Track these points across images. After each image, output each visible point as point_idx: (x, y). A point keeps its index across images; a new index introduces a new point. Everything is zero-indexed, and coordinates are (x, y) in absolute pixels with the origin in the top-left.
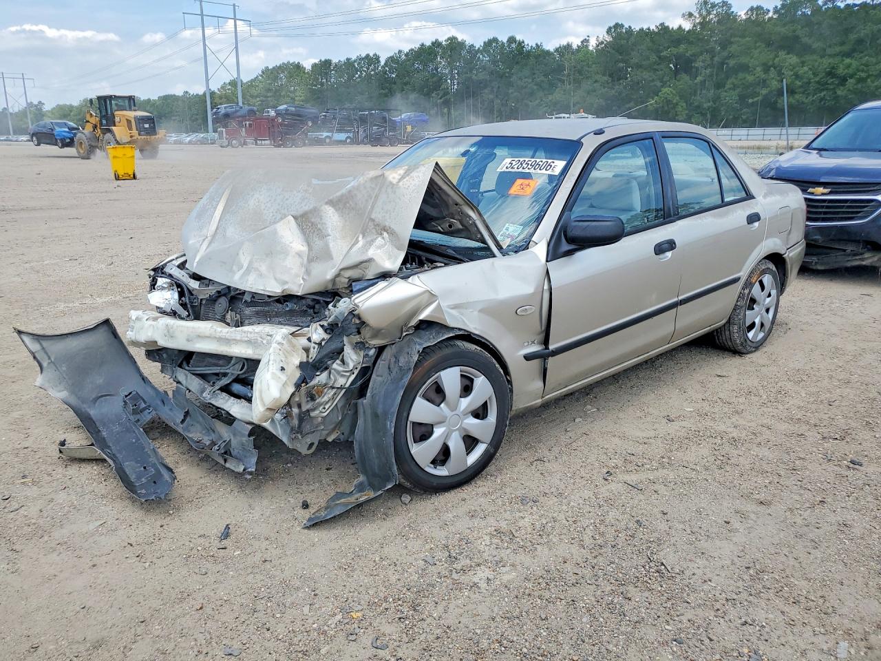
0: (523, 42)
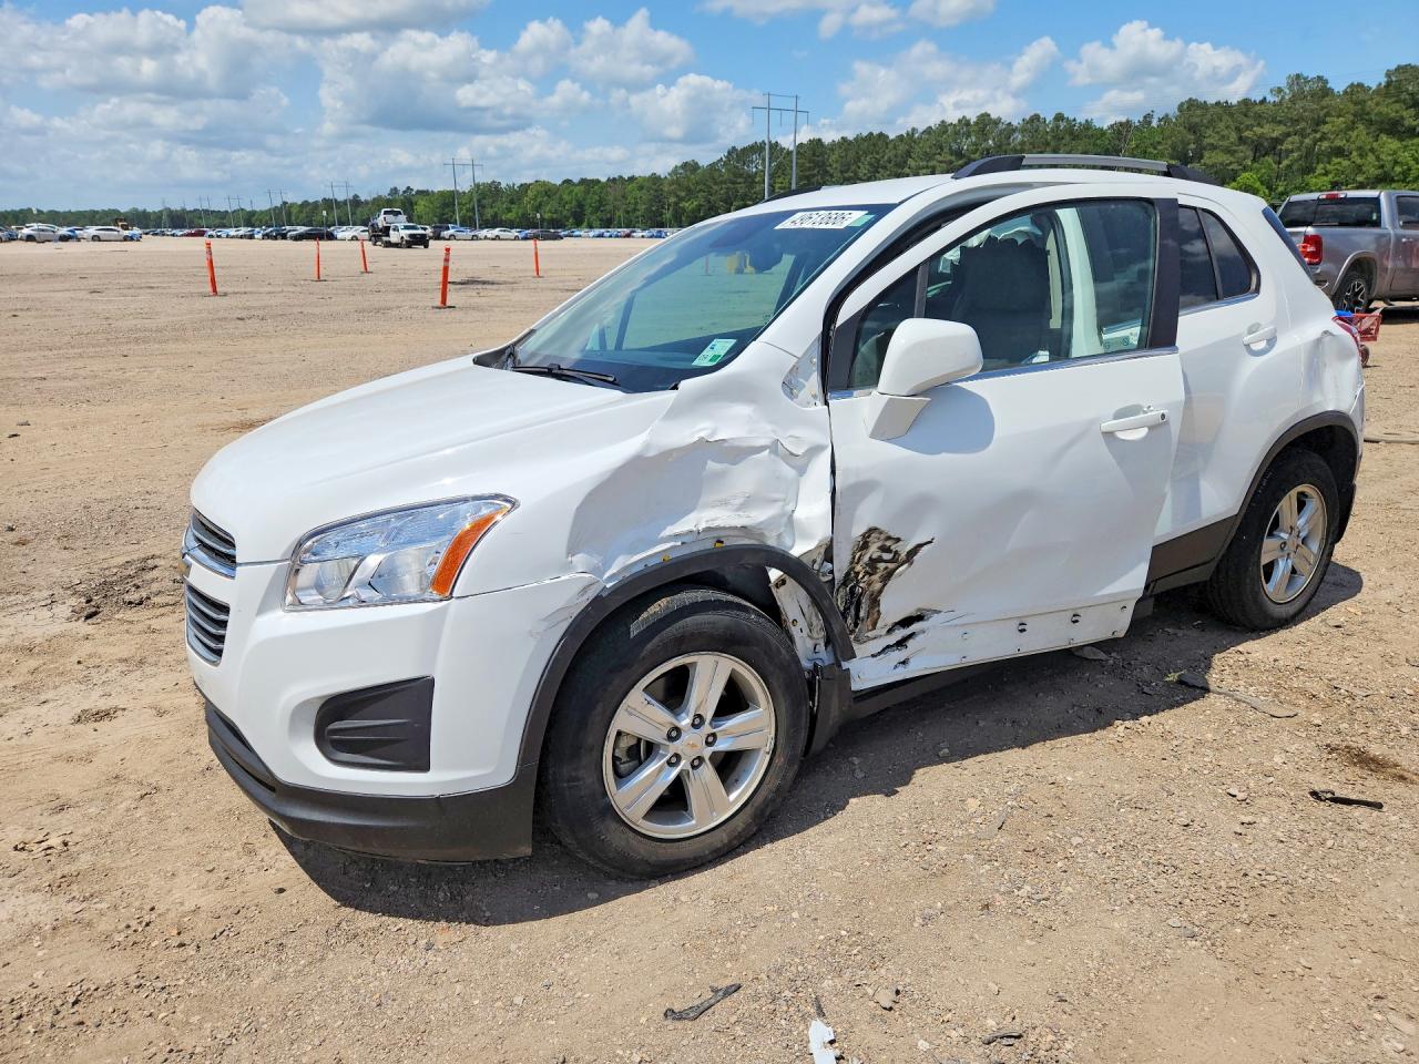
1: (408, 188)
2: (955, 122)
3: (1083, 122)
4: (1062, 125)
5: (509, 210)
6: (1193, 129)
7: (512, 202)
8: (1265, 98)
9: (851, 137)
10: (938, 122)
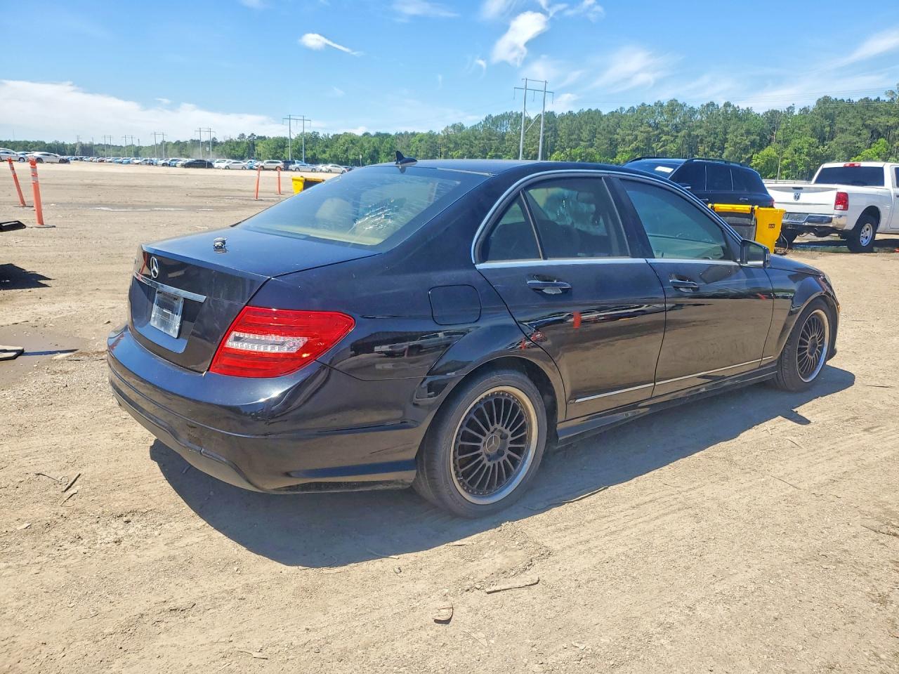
0: (738, 107)
1: (252, 134)
2: (652, 104)
3: (745, 109)
4: (730, 110)
5: (324, 152)
6: (827, 117)
7: (327, 146)
8: (879, 98)
9: (576, 111)
10: (639, 104)
